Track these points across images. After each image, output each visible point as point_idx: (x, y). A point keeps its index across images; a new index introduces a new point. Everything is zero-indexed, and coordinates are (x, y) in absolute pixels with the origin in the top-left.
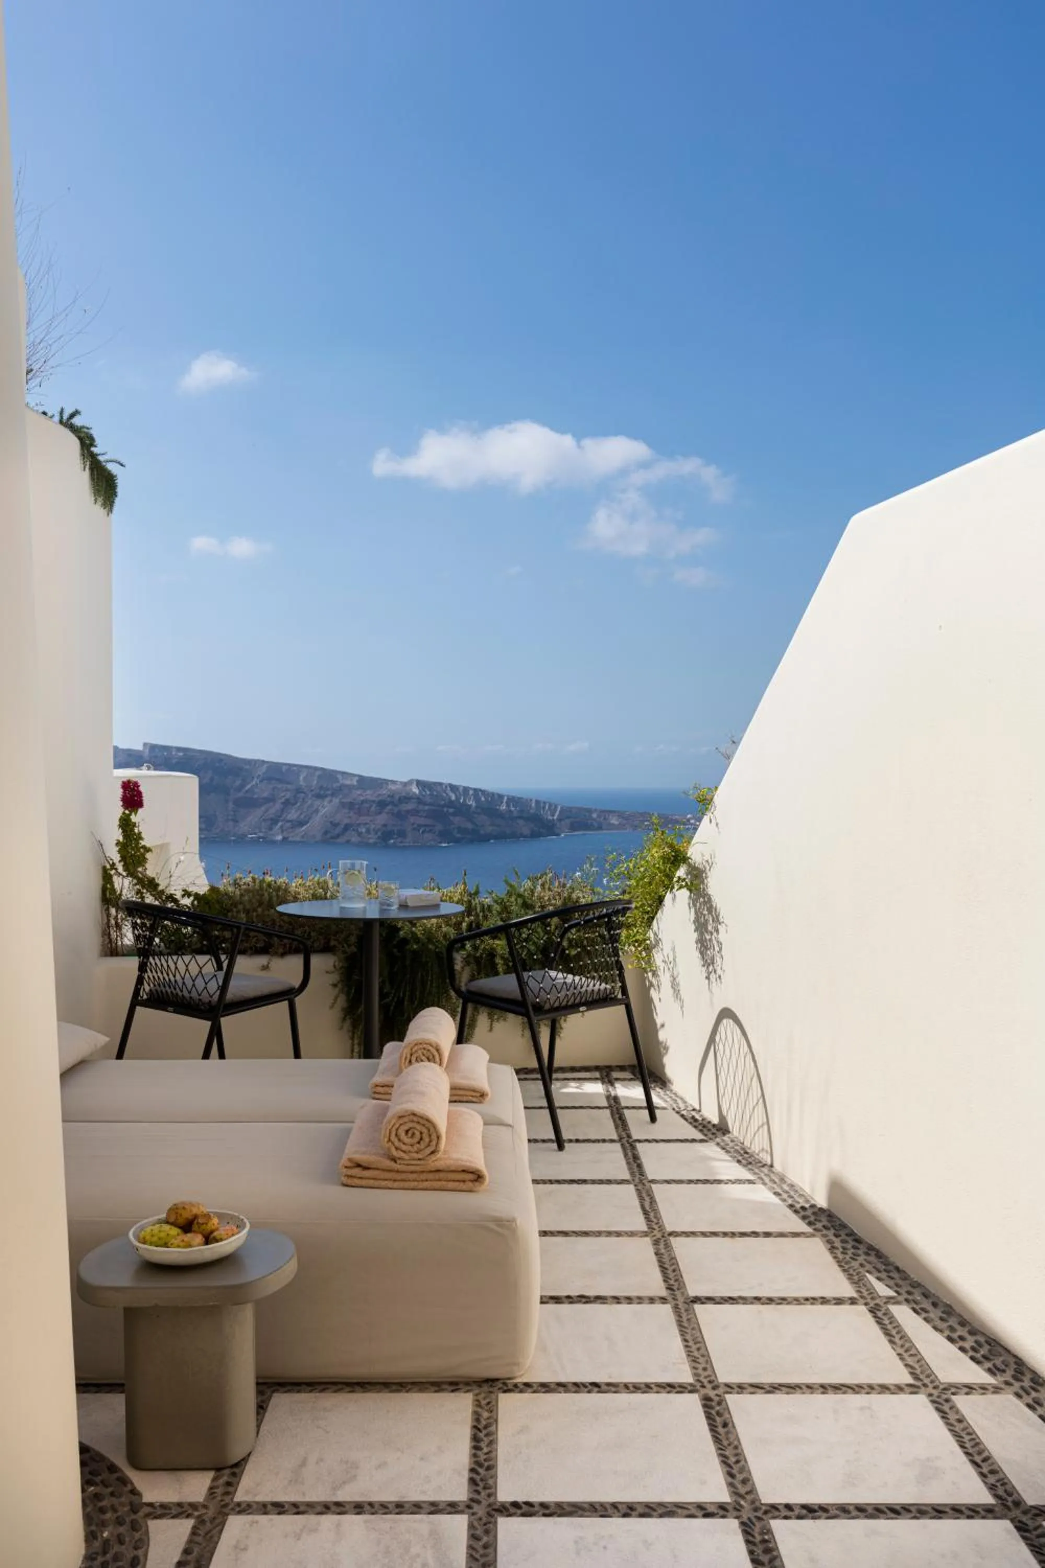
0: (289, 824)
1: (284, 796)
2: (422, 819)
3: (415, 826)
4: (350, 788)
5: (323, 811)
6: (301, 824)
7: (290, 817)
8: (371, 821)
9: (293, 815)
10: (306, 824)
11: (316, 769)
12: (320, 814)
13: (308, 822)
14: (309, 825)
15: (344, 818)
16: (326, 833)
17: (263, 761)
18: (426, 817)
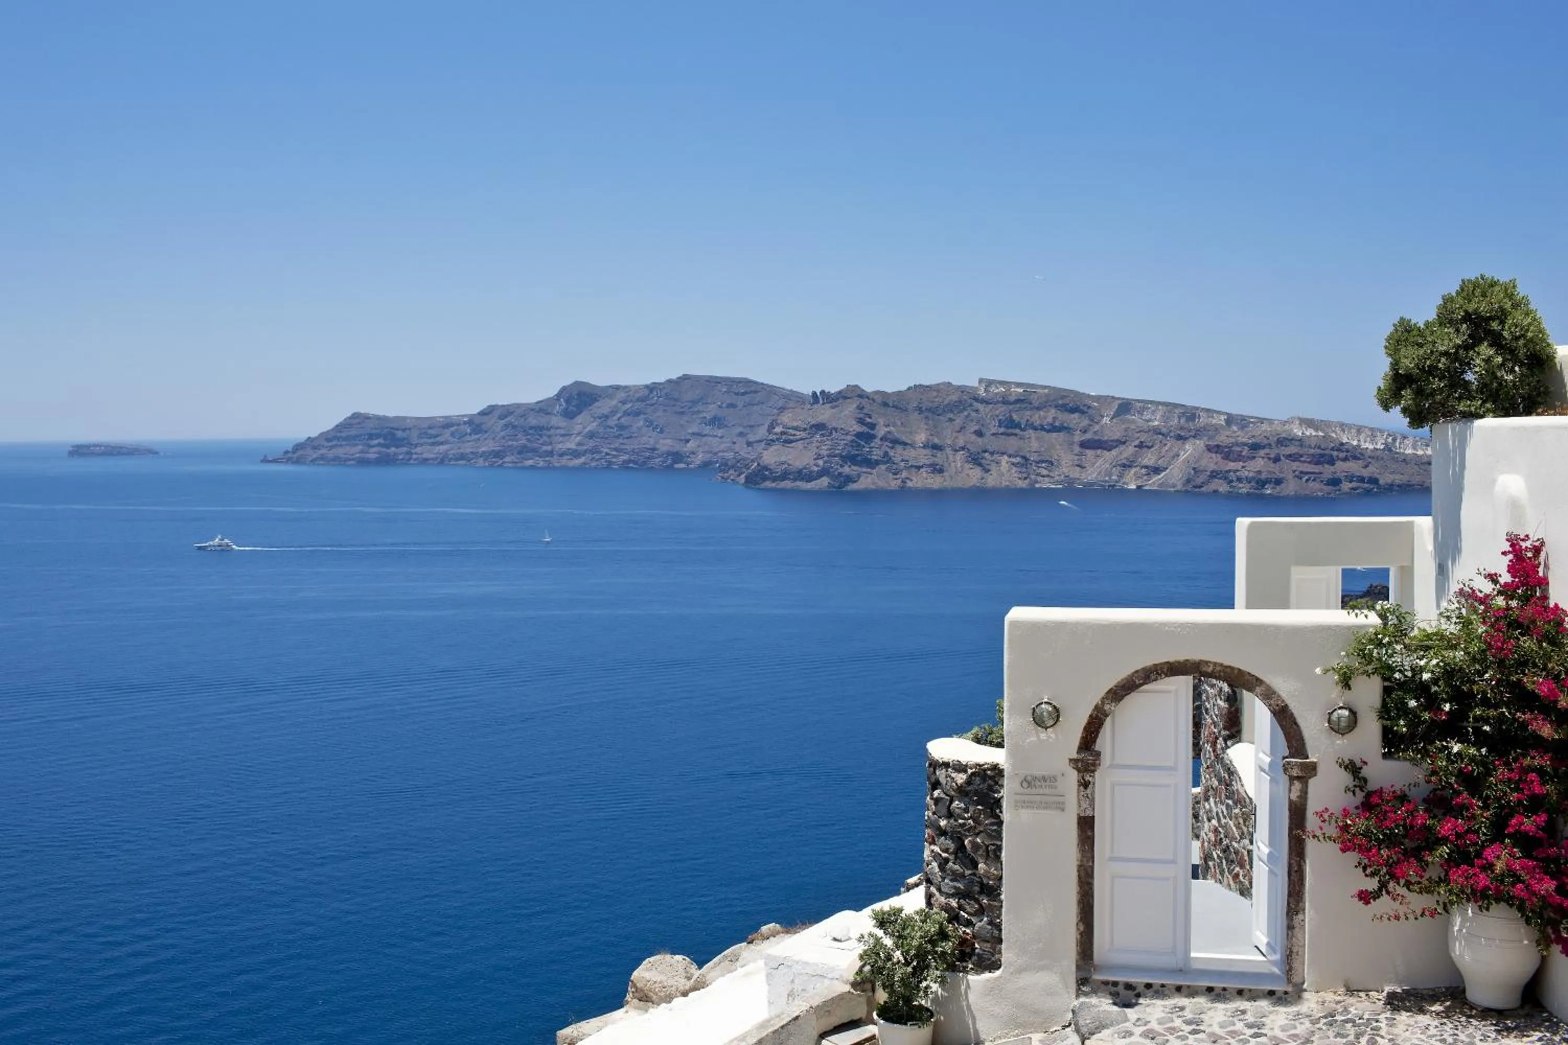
0: (1144, 471)
1: (1138, 438)
2: (1306, 465)
3: (1297, 473)
4: (1217, 429)
5: (1183, 456)
6: (1157, 470)
7: (1145, 462)
8: (1243, 467)
9: (1149, 459)
10: (1164, 471)
11: (1176, 406)
12: (1182, 458)
13: (1167, 468)
14: (1168, 471)
15: (1212, 462)
16: (1188, 481)
17: (1113, 397)
18: (1309, 462)
